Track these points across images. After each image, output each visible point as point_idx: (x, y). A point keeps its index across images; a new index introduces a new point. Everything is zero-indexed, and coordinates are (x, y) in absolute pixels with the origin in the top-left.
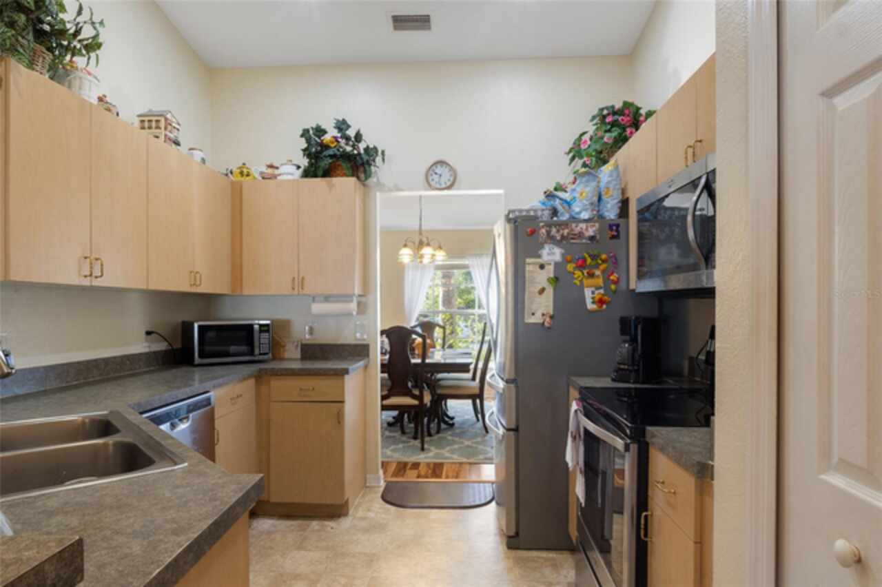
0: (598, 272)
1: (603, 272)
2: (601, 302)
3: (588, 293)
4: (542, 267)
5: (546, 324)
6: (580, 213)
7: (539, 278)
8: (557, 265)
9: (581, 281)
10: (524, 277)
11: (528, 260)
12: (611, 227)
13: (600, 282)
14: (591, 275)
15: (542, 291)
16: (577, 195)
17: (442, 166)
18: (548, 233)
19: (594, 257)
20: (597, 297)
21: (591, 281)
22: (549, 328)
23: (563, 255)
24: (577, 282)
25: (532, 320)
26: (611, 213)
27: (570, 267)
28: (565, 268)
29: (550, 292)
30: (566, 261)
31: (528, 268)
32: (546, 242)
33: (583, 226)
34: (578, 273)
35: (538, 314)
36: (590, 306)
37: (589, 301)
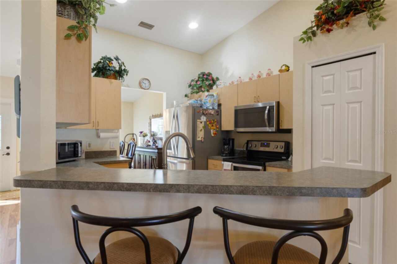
0: (214, 125)
1: (215, 125)
2: (215, 134)
3: (212, 131)
4: (201, 123)
5: (203, 141)
6: (209, 107)
7: (200, 126)
8: (205, 122)
9: (211, 128)
10: (197, 126)
11: (198, 120)
12: (217, 111)
13: (215, 128)
14: (213, 126)
15: (201, 130)
16: (208, 101)
17: (146, 80)
18: (203, 112)
19: (214, 120)
20: (214, 133)
21: (212, 128)
22: (203, 142)
23: (206, 119)
24: (209, 128)
25: (198, 139)
26: (216, 108)
27: (208, 123)
28: (207, 123)
29: (203, 130)
30: (207, 121)
31: (198, 123)
32: (202, 115)
33: (211, 111)
34: (210, 125)
35: (200, 138)
36: (213, 135)
37: (212, 133)
